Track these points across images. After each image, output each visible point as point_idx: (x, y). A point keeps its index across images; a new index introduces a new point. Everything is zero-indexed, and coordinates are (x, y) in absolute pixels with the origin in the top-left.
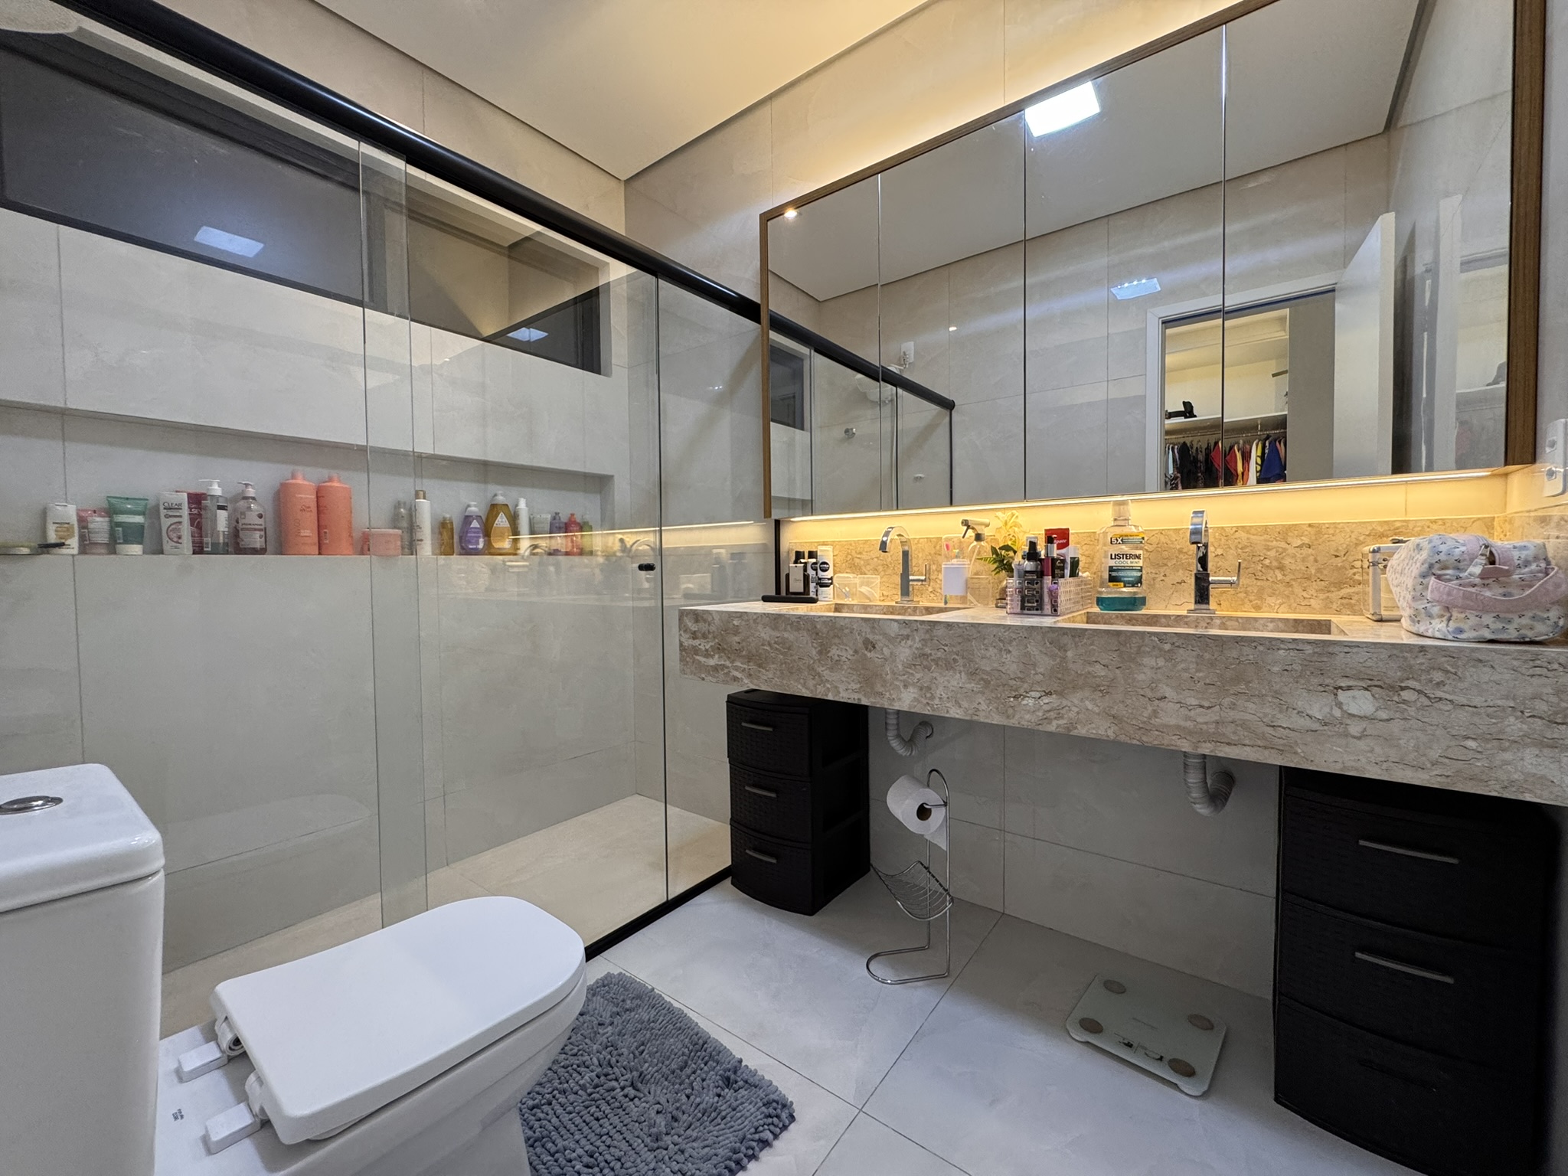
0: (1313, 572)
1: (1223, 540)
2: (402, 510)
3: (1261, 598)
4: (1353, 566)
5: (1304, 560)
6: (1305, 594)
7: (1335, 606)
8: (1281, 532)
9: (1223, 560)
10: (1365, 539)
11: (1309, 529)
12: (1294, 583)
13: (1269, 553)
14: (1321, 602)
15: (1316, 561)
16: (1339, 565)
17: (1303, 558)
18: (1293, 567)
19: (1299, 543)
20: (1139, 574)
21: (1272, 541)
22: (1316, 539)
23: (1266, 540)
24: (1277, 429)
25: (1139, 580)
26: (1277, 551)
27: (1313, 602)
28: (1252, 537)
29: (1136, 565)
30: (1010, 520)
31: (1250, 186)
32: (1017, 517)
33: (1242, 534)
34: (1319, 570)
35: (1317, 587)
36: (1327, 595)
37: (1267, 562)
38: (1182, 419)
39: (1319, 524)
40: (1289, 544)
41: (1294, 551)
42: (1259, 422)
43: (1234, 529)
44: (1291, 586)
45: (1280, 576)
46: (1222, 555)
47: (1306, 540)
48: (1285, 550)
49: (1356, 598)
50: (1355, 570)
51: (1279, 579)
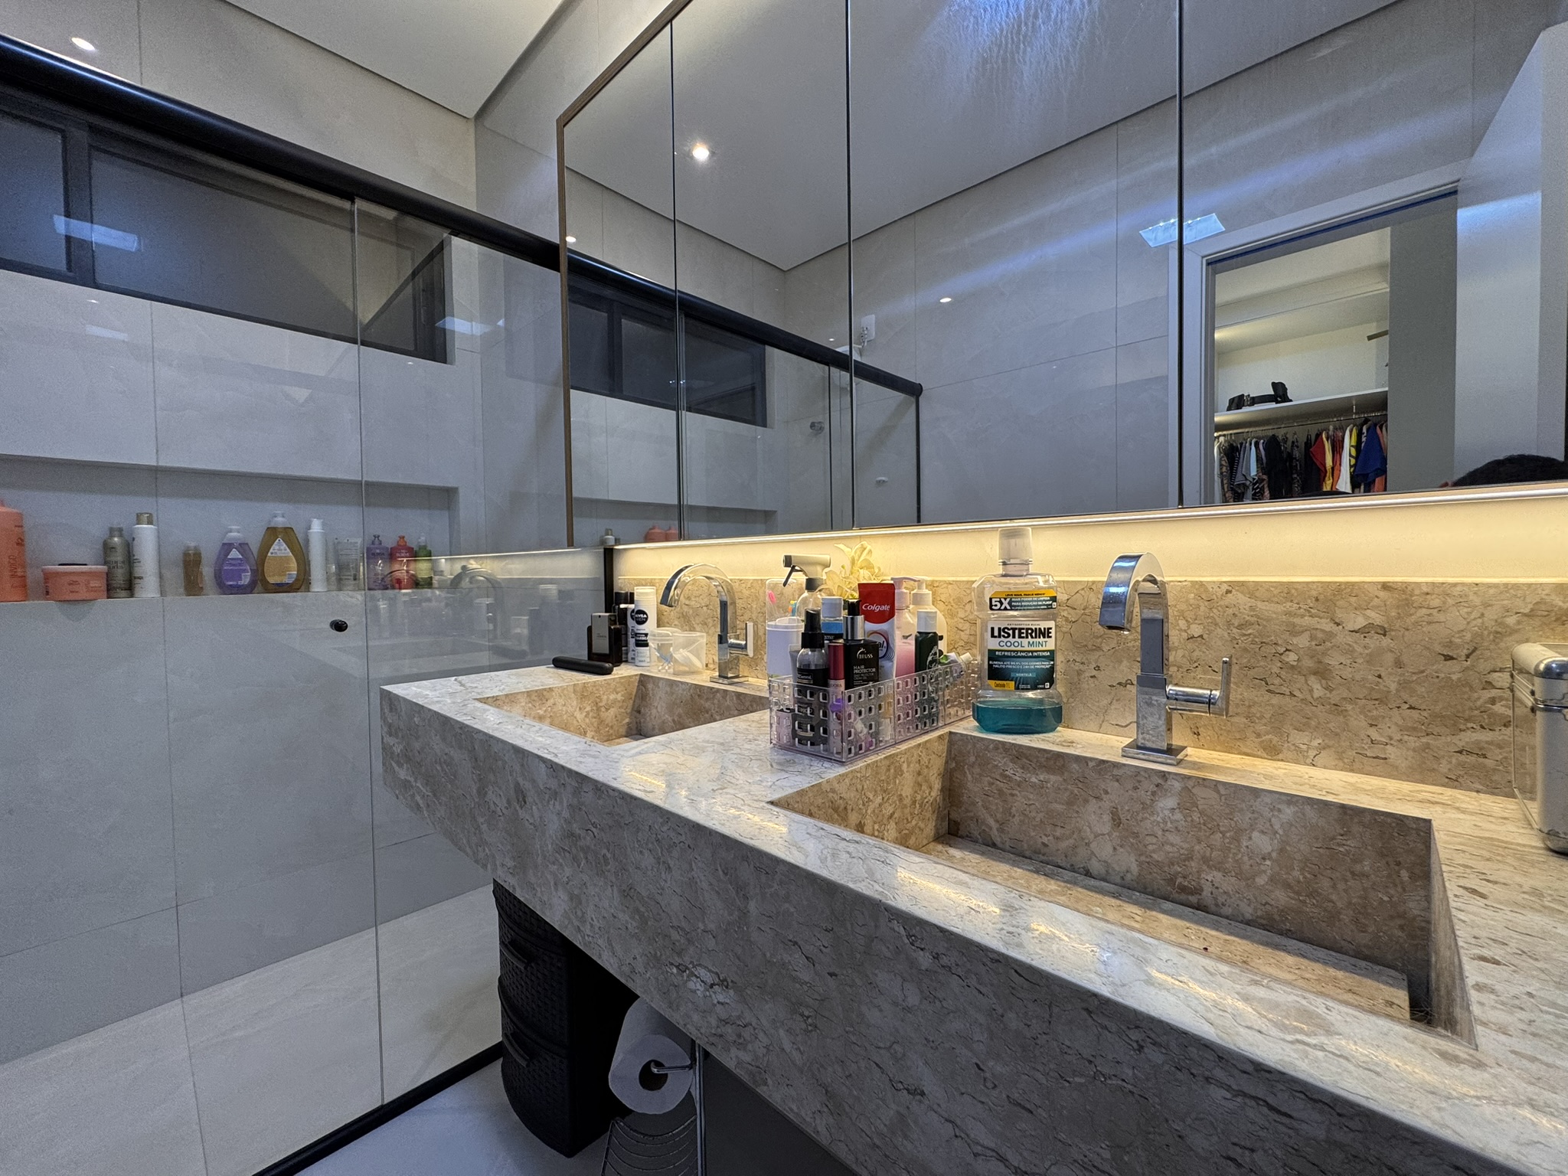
0: (1393, 687)
1: (1202, 608)
2: (116, 539)
3: (1277, 730)
4: (1489, 683)
5: (1370, 660)
6: (1374, 734)
7: (1444, 767)
8: (1321, 597)
9: (1203, 648)
10: (1519, 623)
11: (1382, 594)
12: (1349, 707)
13: (1295, 641)
14: (1410, 753)
15: (1399, 664)
16: (1454, 677)
17: (1370, 655)
18: (1347, 673)
19: (1360, 622)
20: (1047, 665)
21: (1303, 616)
22: (1399, 617)
23: (1288, 613)
24: (1378, 411)
25: (1048, 677)
26: (1312, 638)
27: (1391, 752)
28: (1260, 604)
29: (1040, 648)
30: (860, 557)
31: (1320, 55)
32: (870, 551)
33: (1240, 599)
34: (1404, 685)
35: (1400, 722)
36: (1424, 740)
37: (1291, 658)
38: (1273, 405)
39: (1408, 584)
40: (1338, 624)
41: (1349, 639)
42: (1354, 402)
43: (1225, 587)
44: (1343, 713)
45: (1318, 690)
46: (1201, 636)
47: (1376, 618)
48: (1330, 635)
49: (1496, 754)
50: (1494, 693)
51: (1316, 695)
